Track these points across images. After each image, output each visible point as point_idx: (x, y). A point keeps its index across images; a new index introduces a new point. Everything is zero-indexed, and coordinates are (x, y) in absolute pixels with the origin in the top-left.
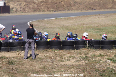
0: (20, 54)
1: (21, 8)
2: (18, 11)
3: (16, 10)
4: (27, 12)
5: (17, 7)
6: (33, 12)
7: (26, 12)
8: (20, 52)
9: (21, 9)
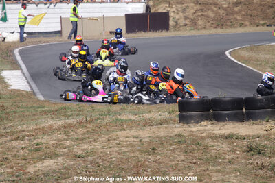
1: (186, 18)
2: (179, 26)
3: (175, 23)
4: (201, 29)
5: (177, 17)
6: (216, 28)
7: (197, 29)
9: (187, 22)
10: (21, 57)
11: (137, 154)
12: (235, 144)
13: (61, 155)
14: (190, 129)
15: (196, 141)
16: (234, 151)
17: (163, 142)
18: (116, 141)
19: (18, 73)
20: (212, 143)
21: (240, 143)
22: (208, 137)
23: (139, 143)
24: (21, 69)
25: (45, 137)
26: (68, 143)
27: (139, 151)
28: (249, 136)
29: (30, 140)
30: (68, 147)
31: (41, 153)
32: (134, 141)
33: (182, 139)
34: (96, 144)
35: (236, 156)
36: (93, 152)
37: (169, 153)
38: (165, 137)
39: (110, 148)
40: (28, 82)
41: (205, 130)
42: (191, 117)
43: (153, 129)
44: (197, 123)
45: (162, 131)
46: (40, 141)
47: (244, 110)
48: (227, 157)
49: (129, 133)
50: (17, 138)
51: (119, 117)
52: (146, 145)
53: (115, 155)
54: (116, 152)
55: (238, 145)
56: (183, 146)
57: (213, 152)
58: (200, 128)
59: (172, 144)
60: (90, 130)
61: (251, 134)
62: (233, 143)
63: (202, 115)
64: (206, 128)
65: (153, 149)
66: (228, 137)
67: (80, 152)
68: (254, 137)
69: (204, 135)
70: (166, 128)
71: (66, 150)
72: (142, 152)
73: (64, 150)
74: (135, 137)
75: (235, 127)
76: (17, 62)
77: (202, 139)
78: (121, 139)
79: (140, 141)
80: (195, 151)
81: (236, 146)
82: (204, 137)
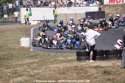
0: (117, 63)
8: (116, 61)
10: (33, 32)
11: (57, 74)
12: (99, 70)
13: (25, 75)
14: (81, 64)
15: (83, 69)
16: (98, 73)
17: (68, 69)
18: (49, 69)
19: (28, 39)
20: (89, 70)
21: (101, 69)
22: (88, 67)
23: (58, 70)
24: (30, 37)
25: (20, 68)
26: (29, 70)
27: (58, 73)
28: (105, 66)
29: (13, 69)
30: (28, 72)
31: (17, 74)
32: (56, 69)
33: (76, 68)
34: (40, 70)
35: (98, 75)
36: (38, 74)
37: (70, 74)
38: (70, 67)
39: (46, 72)
40: (30, 43)
41: (87, 64)
42: (82, 59)
43: (65, 64)
44: (84, 61)
45: (69, 65)
46: (17, 69)
47: (105, 56)
48: (95, 75)
49: (55, 65)
50: (8, 68)
51: (57, 58)
52: (61, 70)
53: (47, 75)
54: (48, 74)
55: (100, 70)
56: (77, 71)
57: (89, 74)
58: (85, 63)
59: (72, 70)
60: (39, 64)
61: (106, 66)
62: (98, 69)
63: (86, 58)
64: (88, 63)
65: (64, 72)
66: (96, 67)
67: (33, 74)
68: (107, 67)
69: (86, 66)
70: (71, 63)
71: (27, 73)
72: (59, 74)
73: (26, 73)
74: (57, 67)
75: (100, 63)
76: (31, 34)
77: (85, 68)
78: (51, 68)
79: (59, 69)
80: (81, 73)
81: (99, 71)
82: (86, 67)
